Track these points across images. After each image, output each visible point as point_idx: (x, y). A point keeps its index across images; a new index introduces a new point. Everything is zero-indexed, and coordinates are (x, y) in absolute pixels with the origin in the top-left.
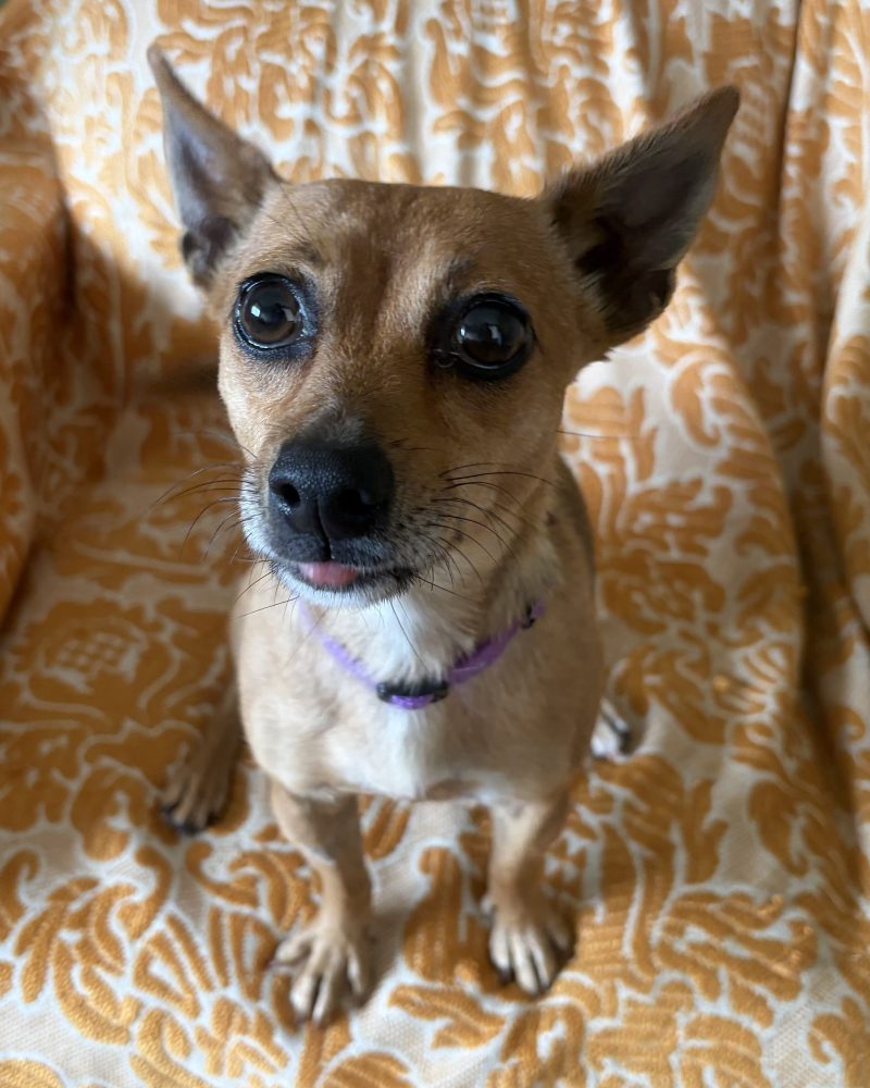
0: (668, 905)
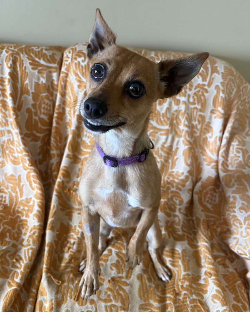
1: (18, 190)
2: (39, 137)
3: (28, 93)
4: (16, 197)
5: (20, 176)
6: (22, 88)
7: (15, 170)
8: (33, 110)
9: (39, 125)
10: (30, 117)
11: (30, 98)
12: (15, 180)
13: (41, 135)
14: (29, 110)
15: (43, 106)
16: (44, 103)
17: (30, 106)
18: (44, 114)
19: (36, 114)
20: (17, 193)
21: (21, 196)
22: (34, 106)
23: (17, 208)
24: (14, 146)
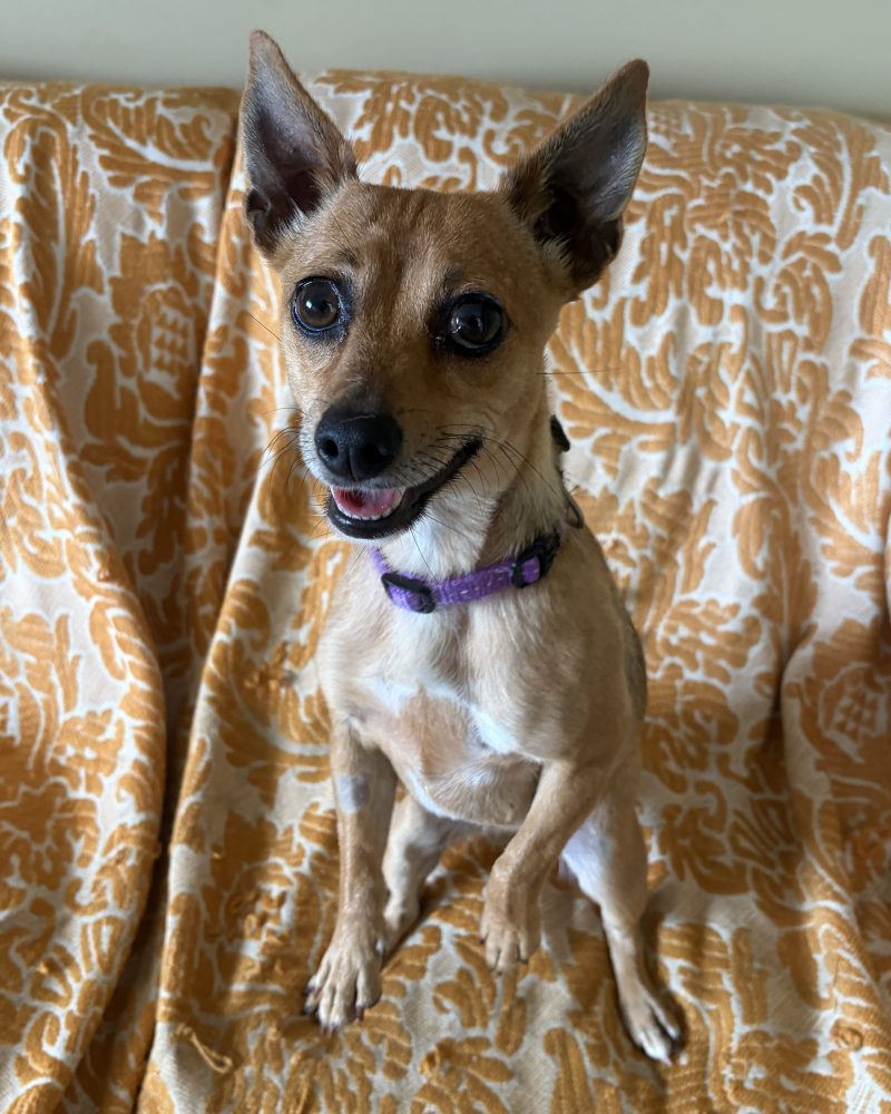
1: (54, 678)
2: (141, 462)
3: (94, 280)
4: (50, 706)
5: (62, 622)
6: (70, 261)
7: (44, 596)
8: (116, 351)
9: (143, 412)
10: (105, 381)
11: (105, 300)
12: (45, 637)
13: (148, 454)
14: (98, 353)
15: (157, 332)
16: (162, 322)
17: (104, 336)
18: (160, 365)
19: (128, 367)
20: (50, 689)
21: (70, 702)
22: (119, 333)
23: (50, 755)
24: (39, 498)
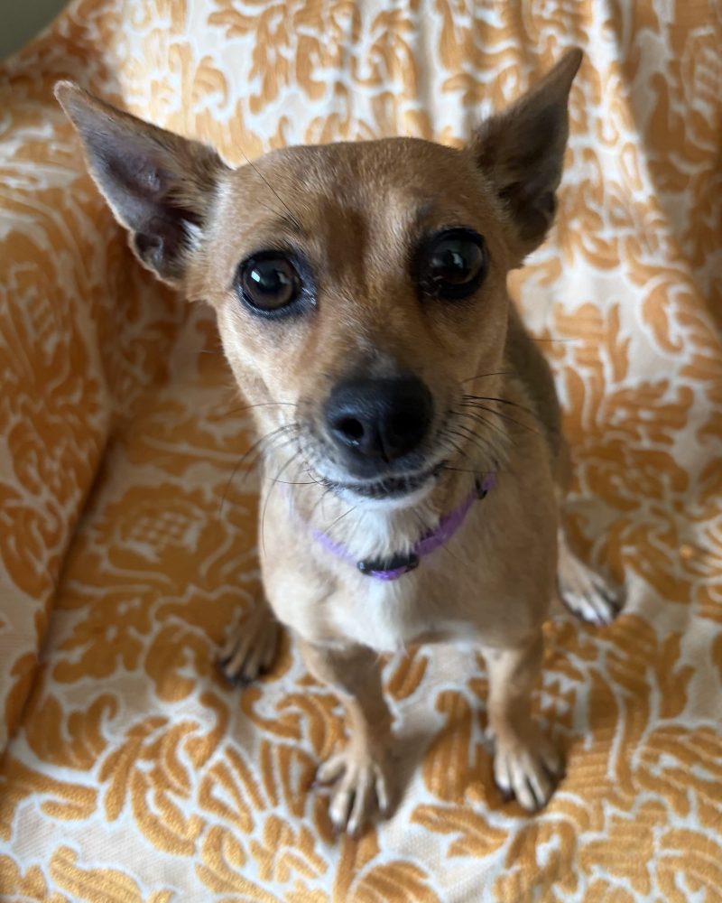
0: (645, 737)
1: (603, 356)
2: (686, 177)
3: (652, 22)
4: (598, 382)
5: (615, 310)
7: (601, 287)
8: (671, 82)
9: (690, 135)
10: (663, 106)
11: (662, 39)
12: (599, 322)
13: (691, 170)
14: (658, 81)
15: (700, 69)
16: (704, 60)
17: (661, 68)
18: (703, 96)
19: (680, 93)
20: (598, 365)
21: (620, 374)
22: (674, 66)
23: (600, 418)
24: (601, 204)
